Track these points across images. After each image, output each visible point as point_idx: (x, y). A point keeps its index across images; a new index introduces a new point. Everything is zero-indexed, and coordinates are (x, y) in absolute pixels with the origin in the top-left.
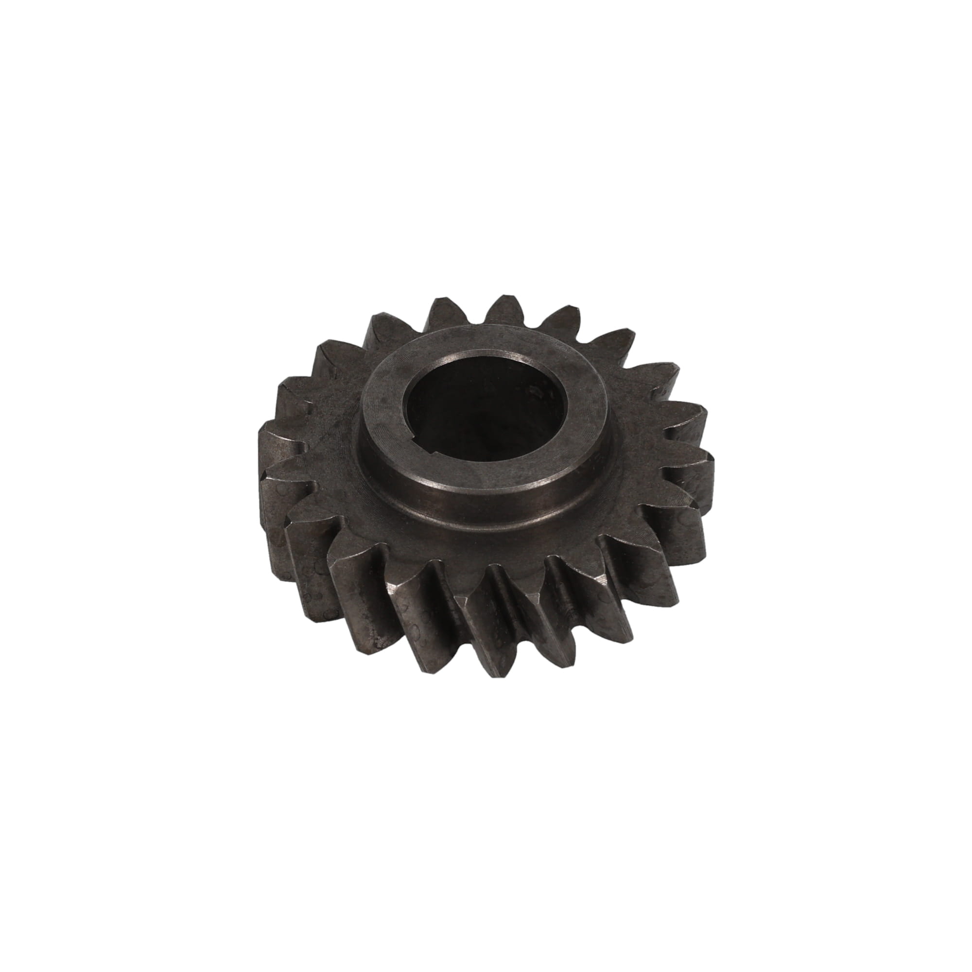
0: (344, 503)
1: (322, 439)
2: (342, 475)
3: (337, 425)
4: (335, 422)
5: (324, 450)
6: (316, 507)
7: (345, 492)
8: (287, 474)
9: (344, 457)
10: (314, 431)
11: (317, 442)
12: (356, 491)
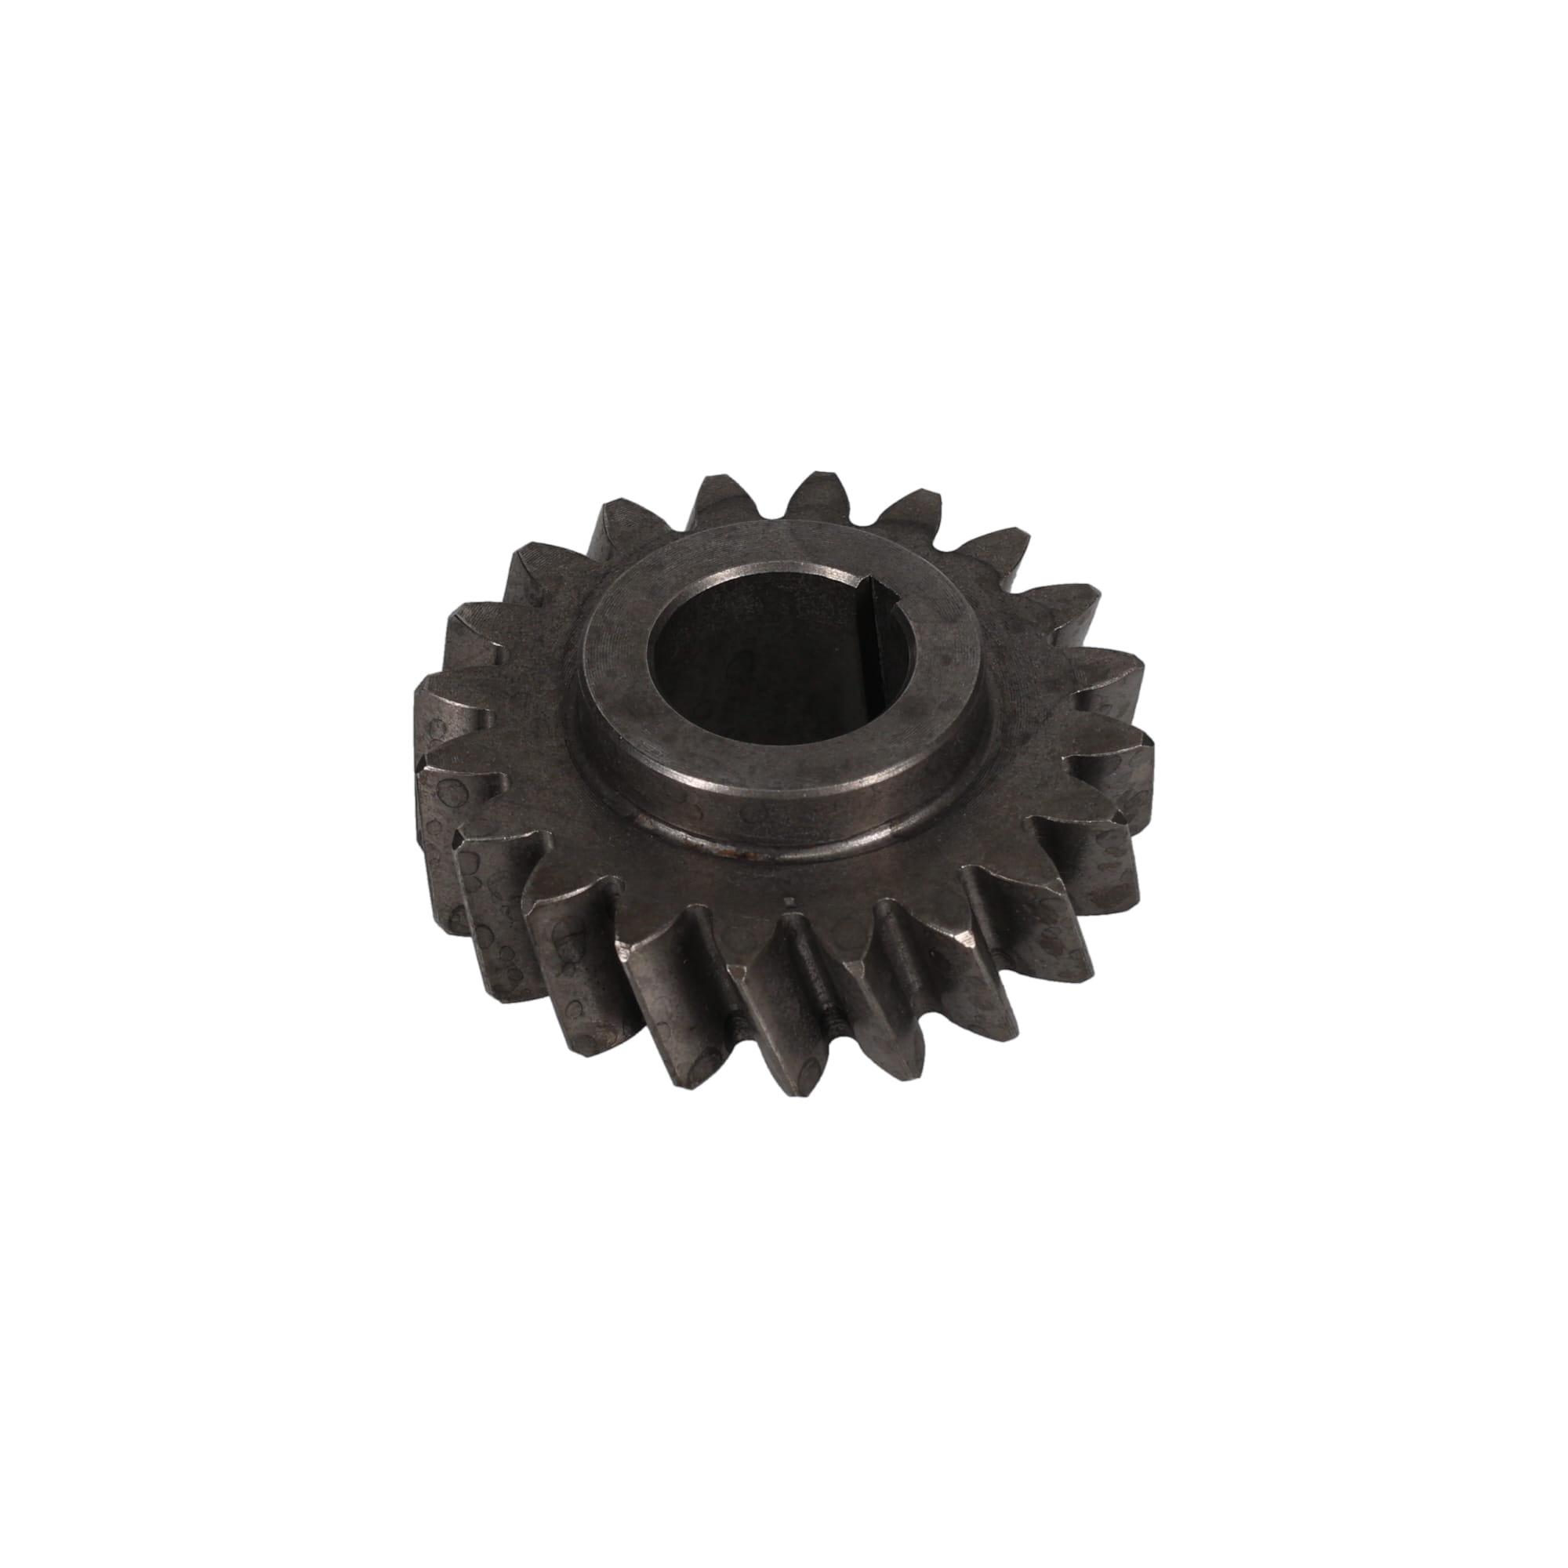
0: (1009, 612)
1: (1049, 714)
2: (1014, 657)
3: (1026, 737)
4: (1029, 744)
5: (1044, 697)
6: (1053, 607)
7: (1007, 629)
8: (1102, 658)
9: (1012, 685)
10: (1063, 727)
11: (1057, 710)
12: (989, 631)
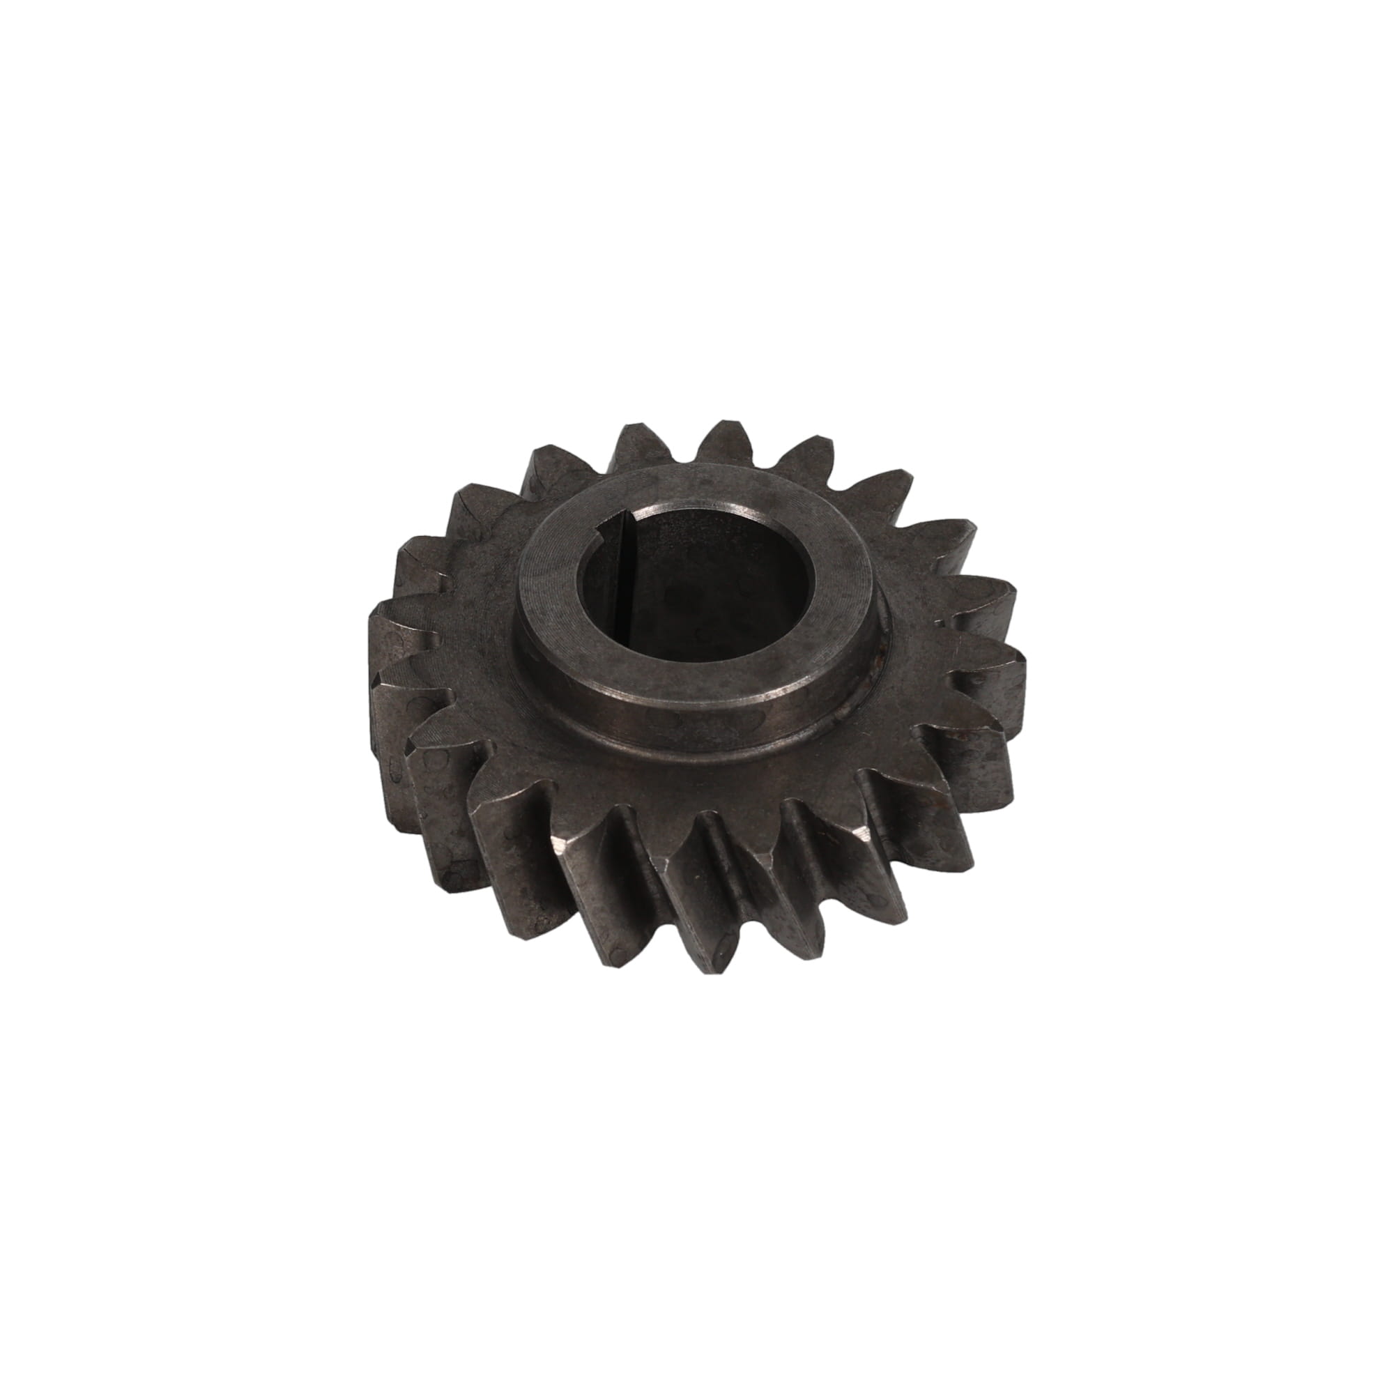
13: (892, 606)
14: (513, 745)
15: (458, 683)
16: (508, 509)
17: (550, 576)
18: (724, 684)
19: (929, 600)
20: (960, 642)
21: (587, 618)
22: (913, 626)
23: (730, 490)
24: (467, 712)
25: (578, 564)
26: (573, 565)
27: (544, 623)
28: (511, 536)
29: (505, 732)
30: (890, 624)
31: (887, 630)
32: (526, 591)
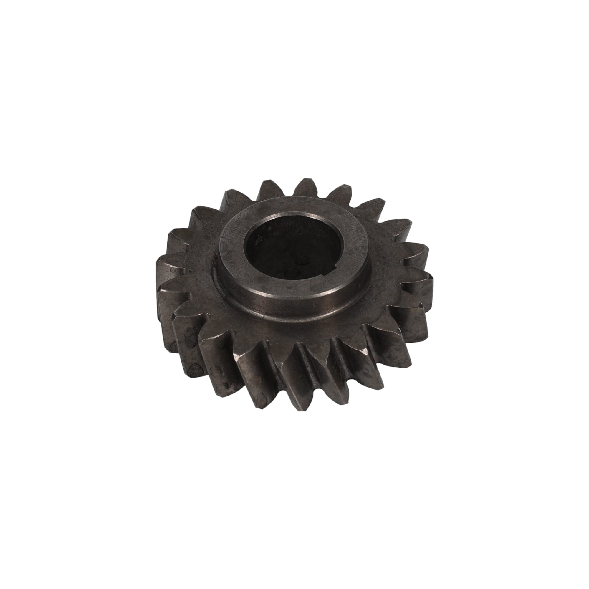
13: (211, 278)
14: (368, 221)
15: (393, 245)
16: (377, 320)
17: (355, 247)
18: (283, 203)
19: (195, 281)
20: (183, 263)
21: (339, 229)
22: (203, 270)
23: (279, 285)
24: (388, 233)
25: (344, 252)
26: (346, 251)
27: (357, 227)
28: (375, 308)
29: (372, 226)
30: (212, 270)
31: (214, 268)
32: (365, 240)
